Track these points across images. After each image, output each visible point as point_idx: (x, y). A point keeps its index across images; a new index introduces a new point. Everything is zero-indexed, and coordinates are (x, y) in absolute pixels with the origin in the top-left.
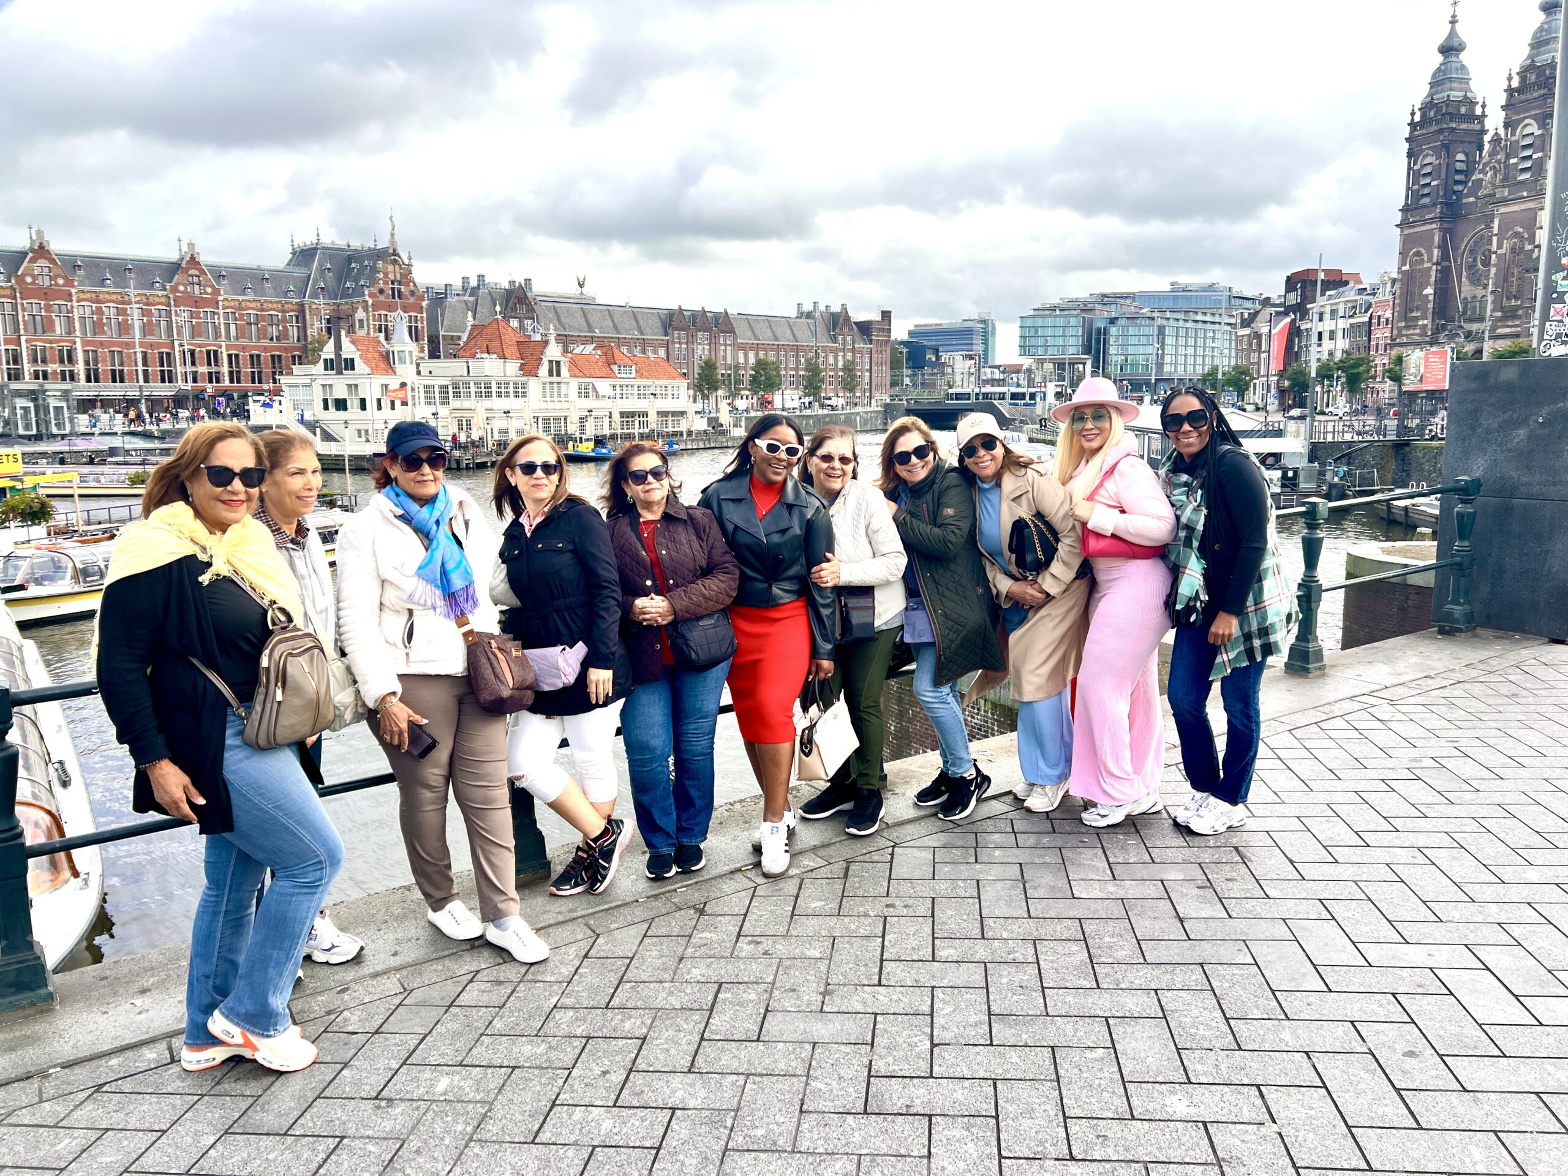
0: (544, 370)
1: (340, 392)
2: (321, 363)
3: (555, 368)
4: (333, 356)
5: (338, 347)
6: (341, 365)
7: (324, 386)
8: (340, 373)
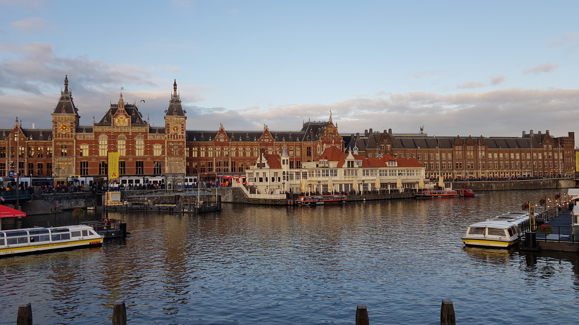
0: (345, 165)
1: (261, 176)
2: (256, 165)
3: (350, 164)
4: (259, 162)
5: (261, 159)
6: (261, 166)
7: (257, 173)
8: (261, 168)
